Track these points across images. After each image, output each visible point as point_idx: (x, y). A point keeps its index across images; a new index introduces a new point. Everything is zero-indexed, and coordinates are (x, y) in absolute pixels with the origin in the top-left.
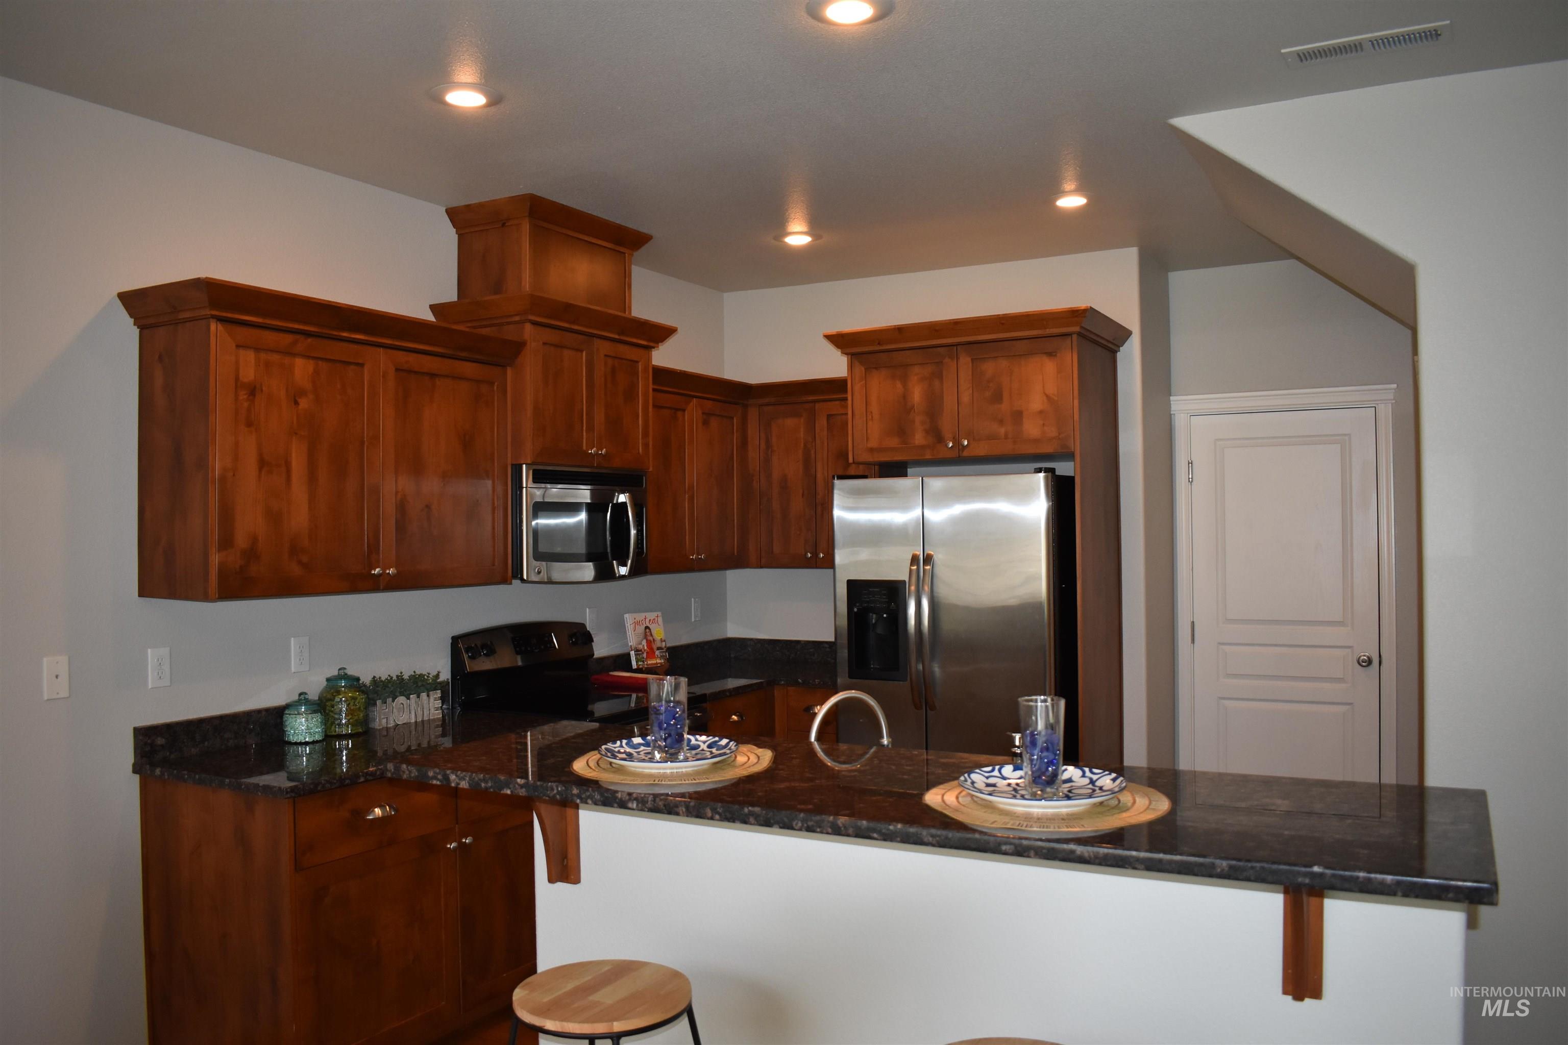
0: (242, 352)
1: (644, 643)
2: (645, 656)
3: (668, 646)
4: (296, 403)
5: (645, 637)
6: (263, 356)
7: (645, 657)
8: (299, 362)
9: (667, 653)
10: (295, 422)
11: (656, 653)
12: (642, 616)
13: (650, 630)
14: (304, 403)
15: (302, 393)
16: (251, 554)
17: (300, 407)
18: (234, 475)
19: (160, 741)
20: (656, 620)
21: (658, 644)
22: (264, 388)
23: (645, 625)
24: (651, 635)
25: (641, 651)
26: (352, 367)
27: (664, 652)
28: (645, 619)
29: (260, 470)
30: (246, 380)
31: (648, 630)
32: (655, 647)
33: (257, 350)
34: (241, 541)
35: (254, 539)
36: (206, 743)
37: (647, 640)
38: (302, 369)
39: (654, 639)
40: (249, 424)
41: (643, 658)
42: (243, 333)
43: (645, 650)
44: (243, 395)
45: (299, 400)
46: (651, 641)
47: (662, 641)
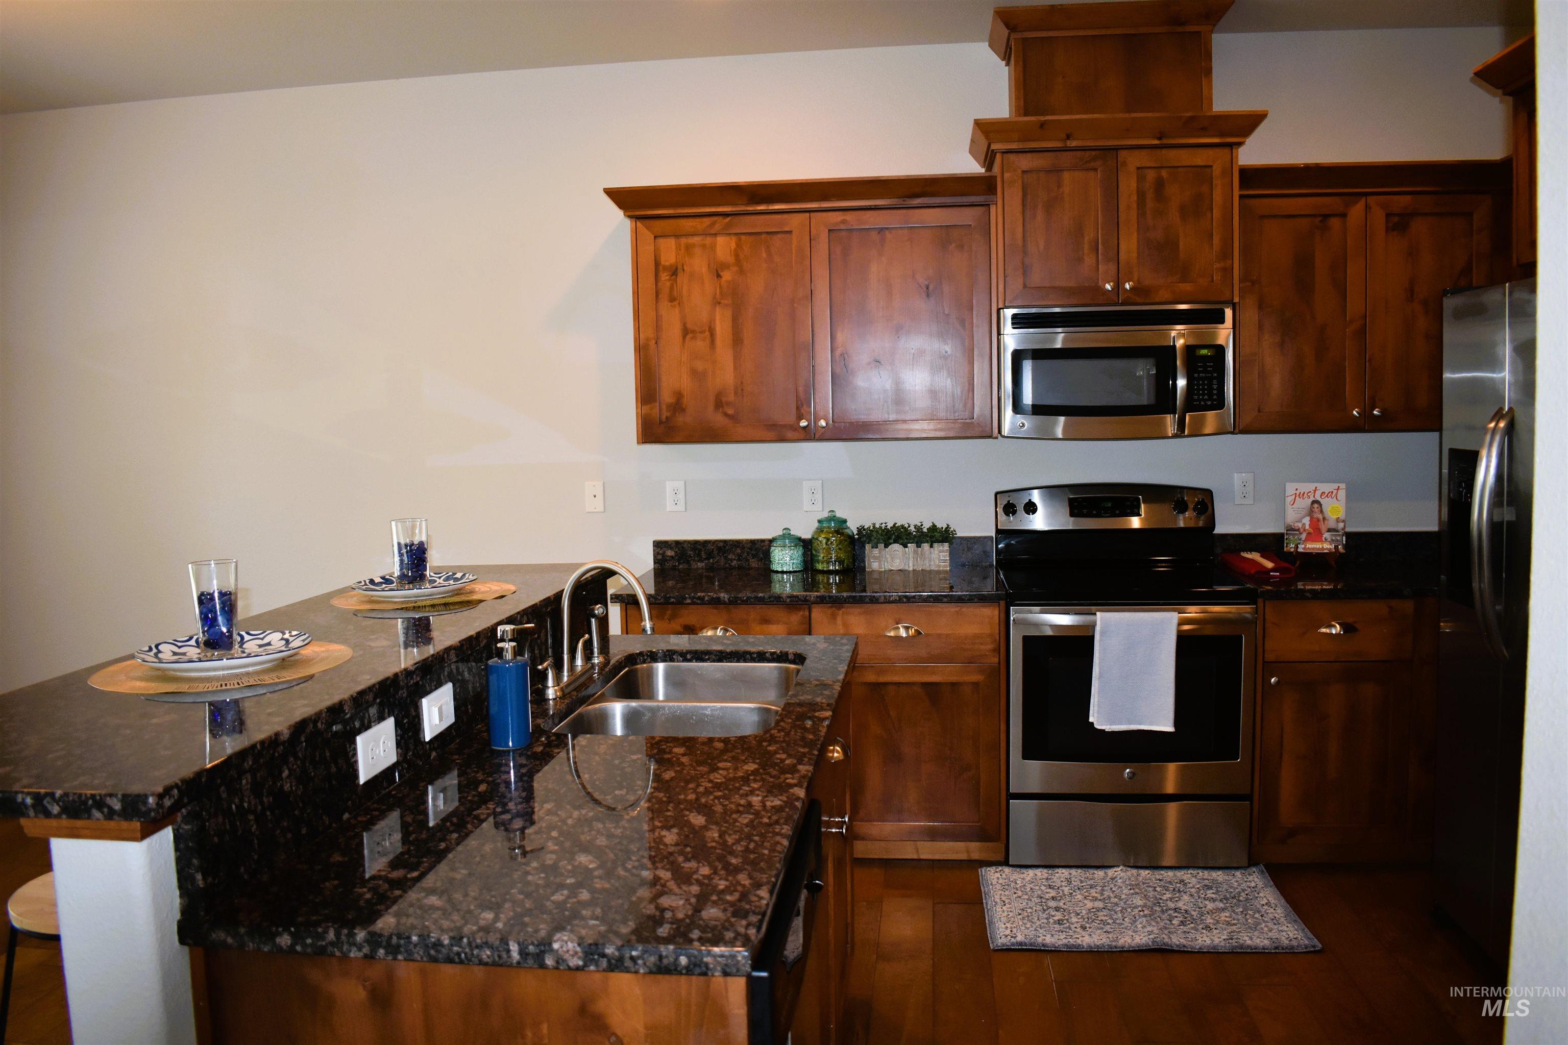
0: (661, 241)
1: (1307, 521)
2: (1304, 536)
3: (1348, 530)
4: (719, 276)
5: (1311, 512)
6: (683, 241)
7: (1303, 539)
8: (721, 240)
9: (1344, 538)
10: (718, 293)
11: (1324, 536)
12: (1310, 487)
13: (1321, 505)
14: (727, 276)
15: (724, 266)
16: (678, 406)
17: (724, 279)
18: (656, 343)
19: (670, 553)
20: (1334, 494)
21: (1332, 524)
22: (685, 268)
23: (1312, 499)
24: (1322, 512)
25: (1298, 530)
26: (779, 236)
27: (1339, 535)
28: (1315, 491)
29: (684, 337)
30: (667, 264)
31: (1316, 506)
32: (1323, 528)
33: (677, 236)
34: (666, 396)
35: (679, 396)
36: (711, 561)
37: (1312, 518)
38: (724, 246)
39: (1324, 519)
40: (672, 299)
41: (1300, 540)
42: (659, 225)
43: (1305, 530)
44: (664, 276)
45: (722, 274)
46: (1318, 520)
47: (1338, 520)
